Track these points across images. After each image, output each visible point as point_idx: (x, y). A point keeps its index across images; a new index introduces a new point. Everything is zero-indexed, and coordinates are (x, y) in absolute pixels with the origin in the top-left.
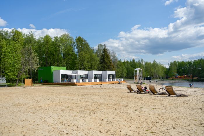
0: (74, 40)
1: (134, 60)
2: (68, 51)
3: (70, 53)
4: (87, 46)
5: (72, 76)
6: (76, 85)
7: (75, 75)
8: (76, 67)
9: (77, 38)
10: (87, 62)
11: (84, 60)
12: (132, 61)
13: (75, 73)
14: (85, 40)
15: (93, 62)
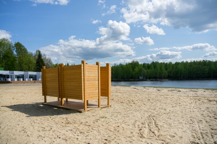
0: (13, 45)
1: (68, 64)
2: (7, 53)
3: (9, 55)
4: (25, 50)
5: (9, 75)
6: (11, 83)
7: (11, 75)
8: (15, 67)
9: (16, 43)
10: (25, 64)
11: (22, 62)
12: (67, 65)
13: (12, 73)
14: (23, 46)
15: (31, 65)
